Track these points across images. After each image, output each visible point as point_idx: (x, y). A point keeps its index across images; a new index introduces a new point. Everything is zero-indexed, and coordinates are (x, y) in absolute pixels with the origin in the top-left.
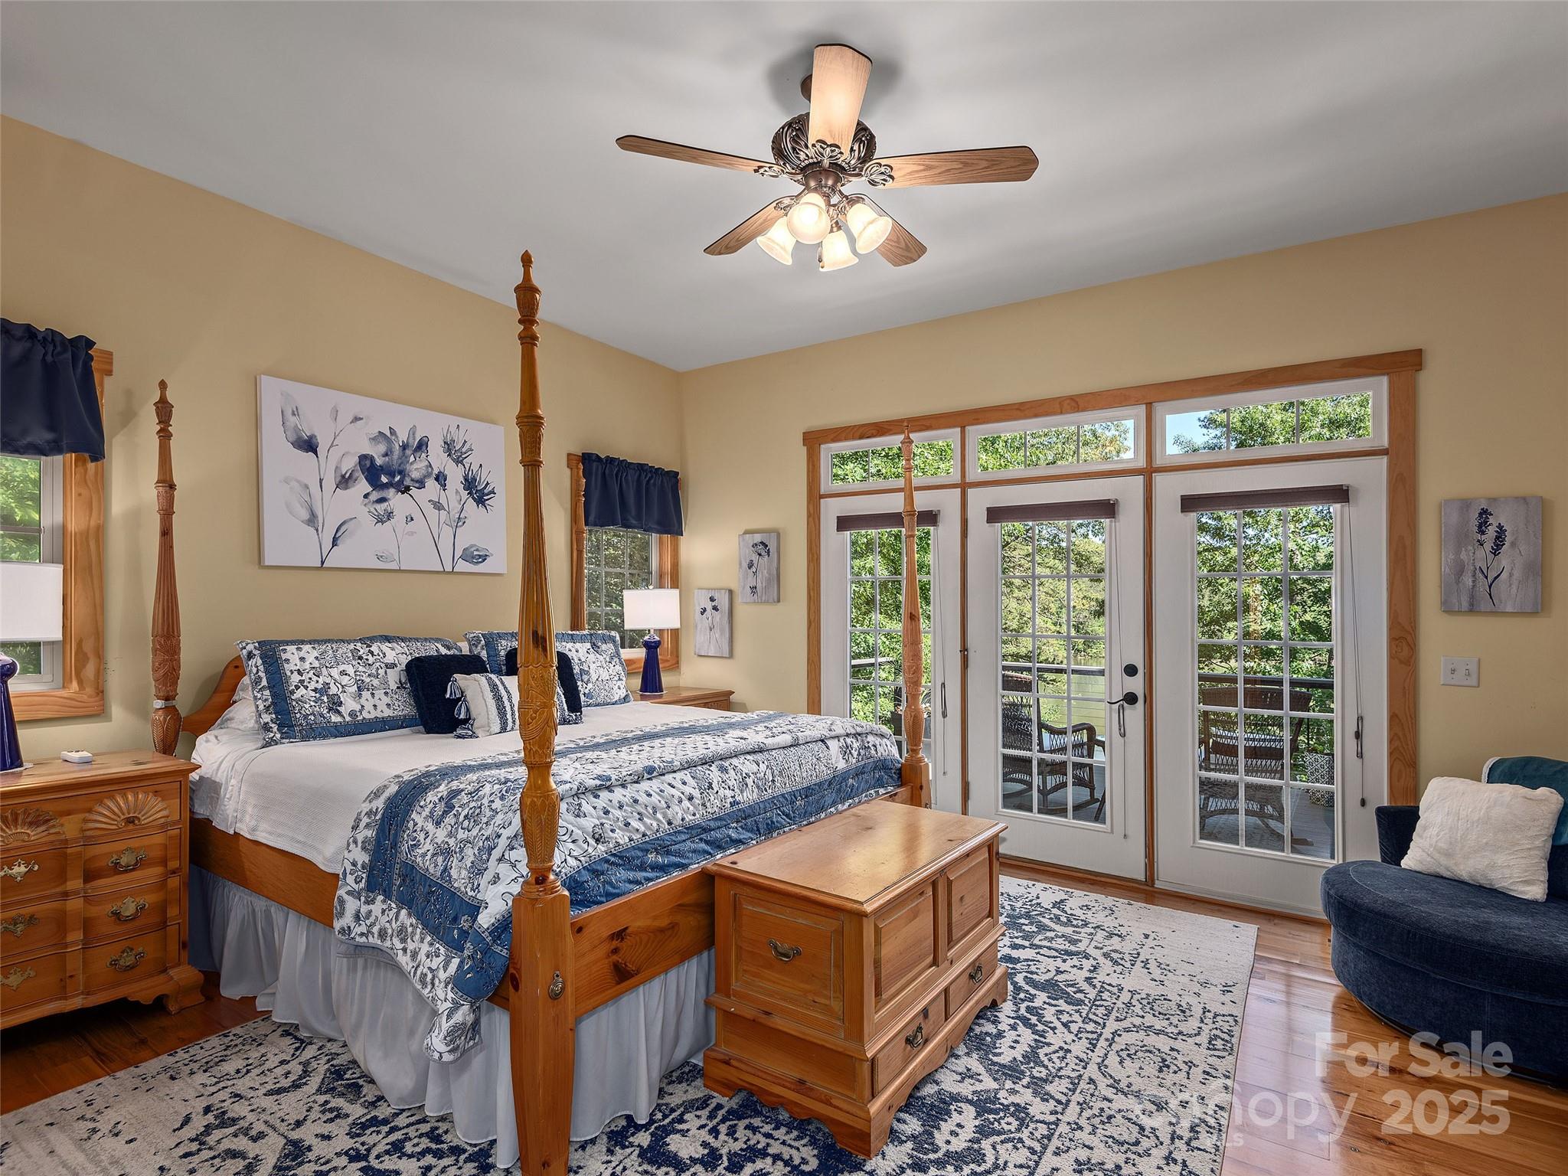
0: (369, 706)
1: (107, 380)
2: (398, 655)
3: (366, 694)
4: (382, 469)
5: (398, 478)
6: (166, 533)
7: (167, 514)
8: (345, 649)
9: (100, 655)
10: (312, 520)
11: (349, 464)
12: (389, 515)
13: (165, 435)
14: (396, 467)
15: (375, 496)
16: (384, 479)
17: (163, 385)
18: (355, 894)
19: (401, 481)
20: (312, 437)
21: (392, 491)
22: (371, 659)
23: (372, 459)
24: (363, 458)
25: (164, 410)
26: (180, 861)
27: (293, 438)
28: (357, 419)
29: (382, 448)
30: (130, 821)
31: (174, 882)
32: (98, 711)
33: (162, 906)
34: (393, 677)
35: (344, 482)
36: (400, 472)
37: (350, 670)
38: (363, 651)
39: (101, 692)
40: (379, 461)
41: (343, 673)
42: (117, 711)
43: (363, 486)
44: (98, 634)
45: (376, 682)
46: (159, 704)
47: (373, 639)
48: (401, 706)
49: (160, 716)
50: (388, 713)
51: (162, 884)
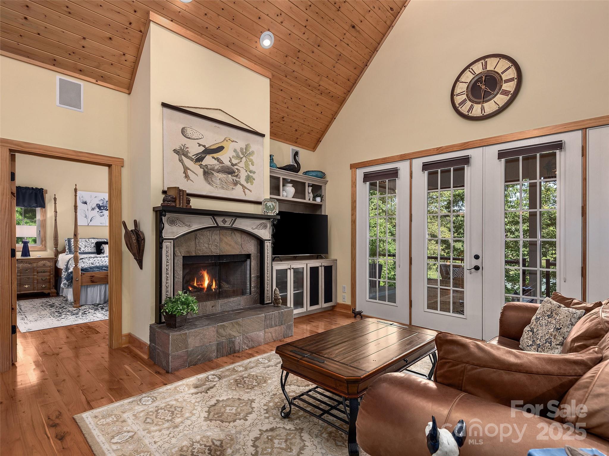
0: (87, 250)
1: (46, 195)
2: (94, 241)
3: (86, 247)
4: (102, 206)
5: (105, 208)
6: (56, 220)
7: (56, 217)
8: (84, 240)
9: (45, 240)
10: (86, 217)
11: (95, 205)
12: (103, 215)
13: (55, 203)
14: (105, 206)
15: (100, 211)
16: (102, 208)
17: (55, 195)
18: (64, 272)
19: (106, 208)
20: (86, 201)
21: (104, 210)
22: (89, 242)
23: (99, 204)
24: (97, 204)
25: (55, 199)
26: (53, 272)
27: (82, 202)
28: (96, 197)
29: (102, 202)
30: (44, 265)
31: (52, 276)
32: (45, 250)
33: (50, 279)
34: (93, 245)
35: (93, 209)
36: (106, 207)
37: (84, 243)
38: (87, 240)
39: (45, 247)
40: (101, 205)
41: (82, 244)
42: (48, 250)
43: (97, 210)
44: (45, 237)
45: (89, 246)
46: (55, 249)
47: (90, 238)
48: (94, 250)
49: (55, 251)
50: (90, 251)
51: (50, 276)
